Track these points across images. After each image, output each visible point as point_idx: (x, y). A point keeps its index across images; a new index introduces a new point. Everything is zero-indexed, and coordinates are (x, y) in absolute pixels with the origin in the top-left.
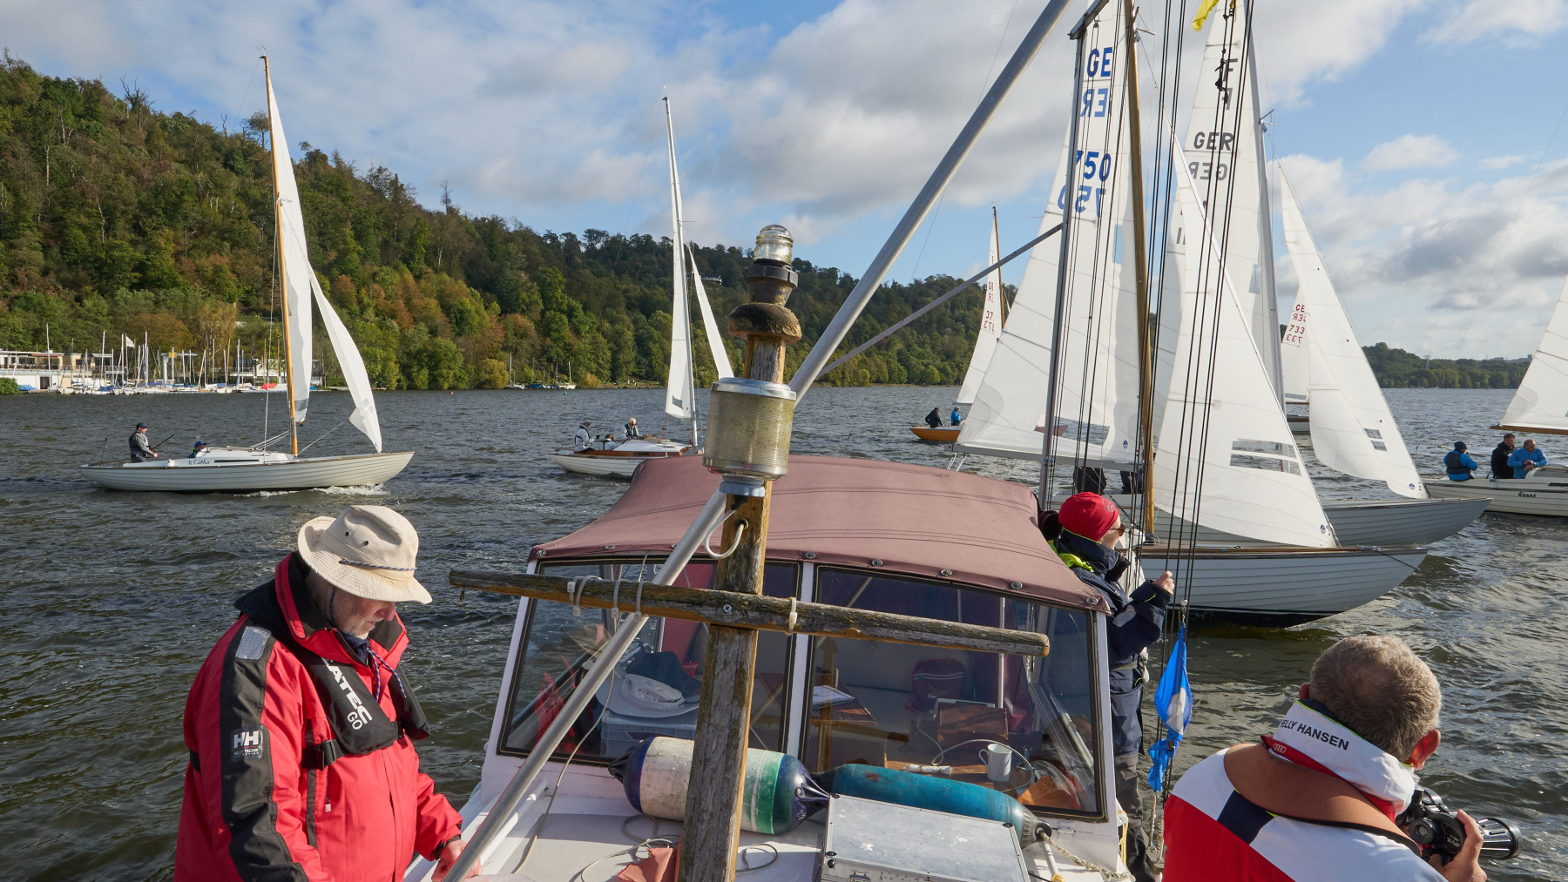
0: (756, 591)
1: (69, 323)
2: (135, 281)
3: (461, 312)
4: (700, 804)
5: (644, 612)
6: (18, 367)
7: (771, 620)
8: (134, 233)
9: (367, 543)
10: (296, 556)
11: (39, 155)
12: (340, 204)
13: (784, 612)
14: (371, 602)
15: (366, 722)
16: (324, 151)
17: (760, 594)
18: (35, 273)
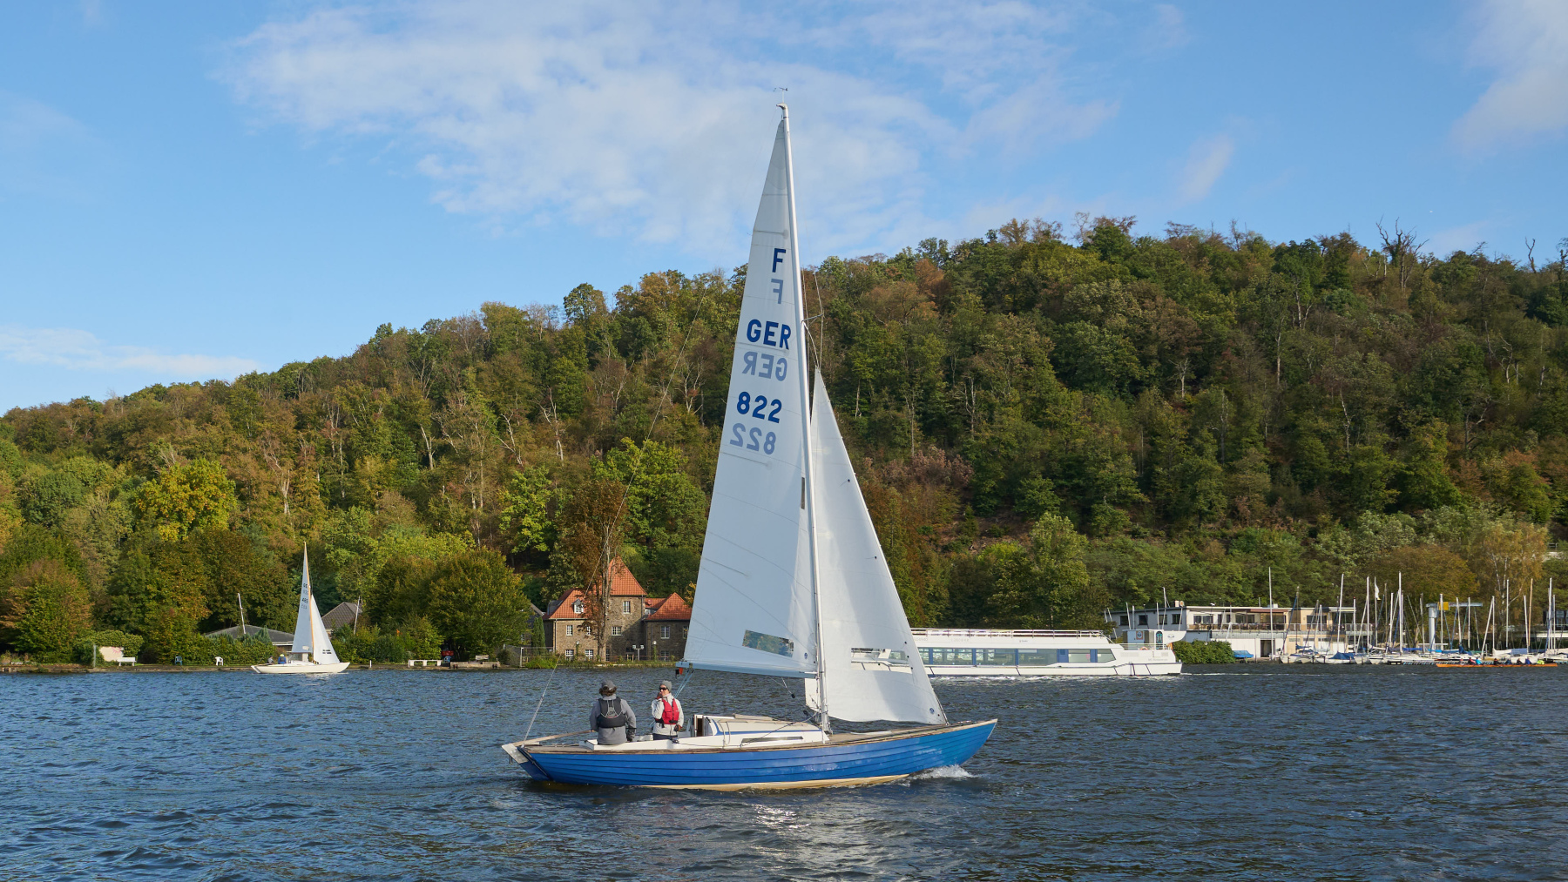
1: (1300, 566)
2: (1390, 501)
6: (1234, 627)
11: (1267, 345)
18: (1259, 501)
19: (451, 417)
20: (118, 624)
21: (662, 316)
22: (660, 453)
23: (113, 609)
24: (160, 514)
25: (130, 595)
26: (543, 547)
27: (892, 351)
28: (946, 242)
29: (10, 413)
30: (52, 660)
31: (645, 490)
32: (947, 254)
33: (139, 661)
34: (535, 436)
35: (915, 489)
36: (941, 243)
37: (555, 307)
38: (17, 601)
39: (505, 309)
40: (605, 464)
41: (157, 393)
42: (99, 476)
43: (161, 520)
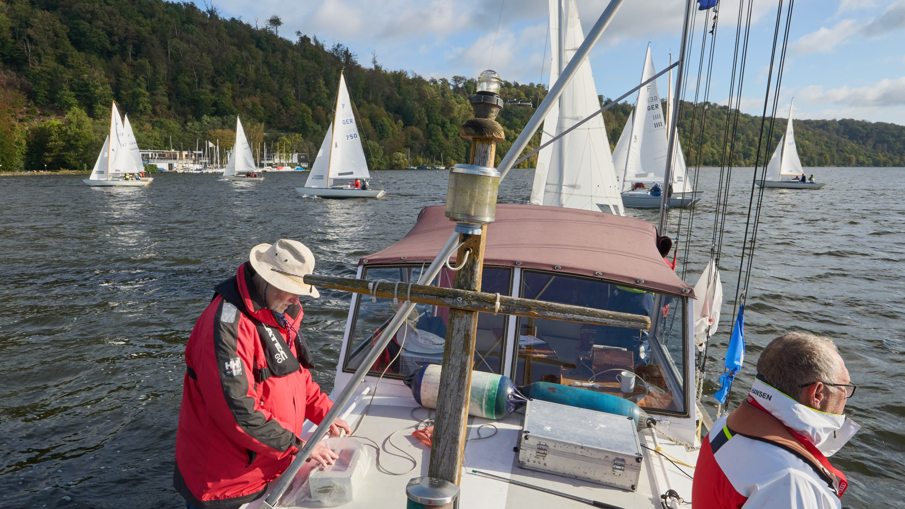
0: (477, 289)
1: (181, 135)
2: (213, 112)
3: (382, 125)
4: (444, 409)
5: (412, 301)
6: (158, 159)
7: (485, 306)
8: (212, 85)
9: (286, 260)
10: (248, 265)
11: (164, 44)
12: (317, 66)
13: (493, 302)
14: (287, 293)
15: (284, 359)
16: (308, 36)
17: (479, 291)
18: (164, 108)
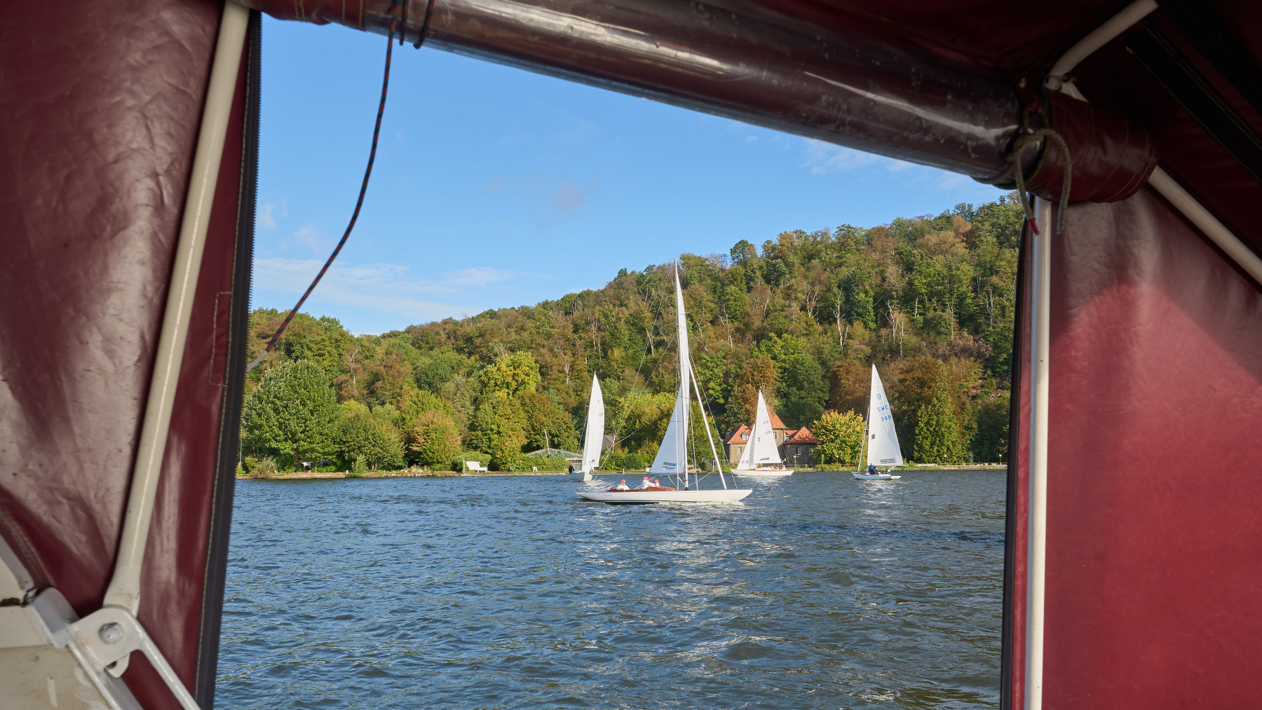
19: (664, 323)
20: (476, 448)
21: (792, 258)
22: (793, 342)
23: (471, 440)
24: (496, 385)
25: (482, 431)
26: (721, 401)
27: (939, 274)
28: (972, 205)
29: (408, 328)
30: (440, 469)
31: (783, 364)
32: (973, 213)
33: (489, 470)
34: (715, 334)
35: (954, 360)
36: (969, 206)
37: (725, 255)
38: (419, 435)
39: (695, 257)
40: (759, 349)
41: (491, 315)
42: (460, 364)
43: (497, 388)
